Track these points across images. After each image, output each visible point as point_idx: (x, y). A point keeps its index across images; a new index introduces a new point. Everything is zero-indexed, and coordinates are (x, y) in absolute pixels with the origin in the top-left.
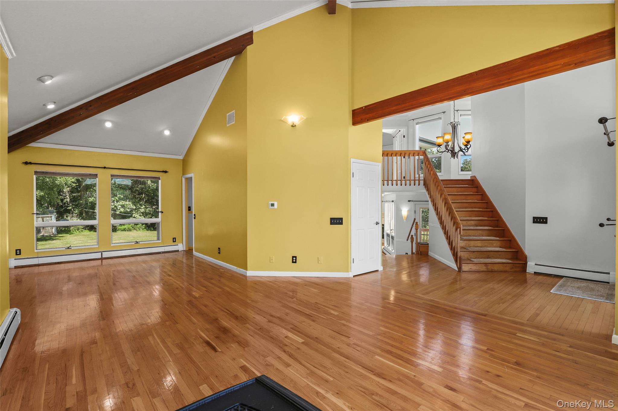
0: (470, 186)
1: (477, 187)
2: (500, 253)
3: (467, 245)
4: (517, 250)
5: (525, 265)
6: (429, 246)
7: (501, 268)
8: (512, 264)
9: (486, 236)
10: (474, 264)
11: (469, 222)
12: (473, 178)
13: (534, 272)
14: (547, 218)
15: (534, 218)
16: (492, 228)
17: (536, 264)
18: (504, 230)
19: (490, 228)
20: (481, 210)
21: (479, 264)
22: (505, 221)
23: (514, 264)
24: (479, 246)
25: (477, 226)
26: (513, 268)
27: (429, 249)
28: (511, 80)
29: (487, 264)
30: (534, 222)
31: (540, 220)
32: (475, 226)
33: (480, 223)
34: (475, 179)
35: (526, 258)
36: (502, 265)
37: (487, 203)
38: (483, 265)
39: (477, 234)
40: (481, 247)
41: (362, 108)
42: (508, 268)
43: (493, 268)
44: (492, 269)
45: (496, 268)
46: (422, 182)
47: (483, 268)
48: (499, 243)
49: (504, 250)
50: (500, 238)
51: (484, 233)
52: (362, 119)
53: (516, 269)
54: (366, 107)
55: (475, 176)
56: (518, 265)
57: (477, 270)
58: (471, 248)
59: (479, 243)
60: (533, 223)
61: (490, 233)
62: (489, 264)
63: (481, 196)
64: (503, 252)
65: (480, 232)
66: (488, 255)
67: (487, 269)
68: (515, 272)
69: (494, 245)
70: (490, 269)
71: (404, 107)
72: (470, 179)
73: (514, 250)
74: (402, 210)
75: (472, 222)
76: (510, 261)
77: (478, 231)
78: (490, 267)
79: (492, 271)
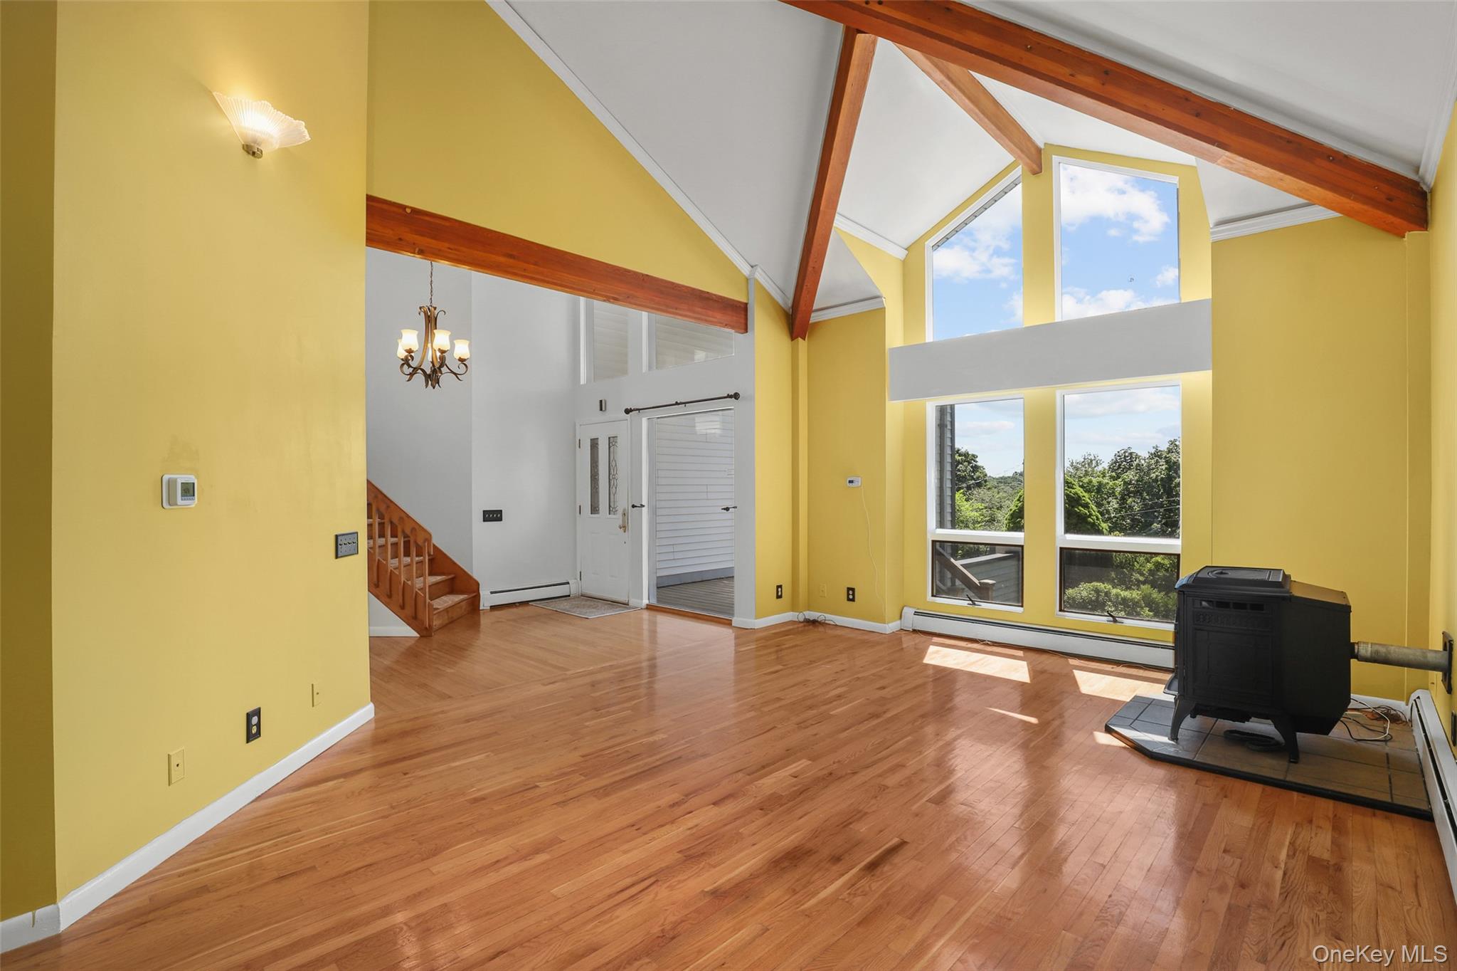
4: (452, 576)
5: (478, 598)
7: (459, 611)
8: (466, 601)
13: (495, 605)
14: (501, 511)
15: (484, 513)
17: (496, 592)
26: (466, 608)
28: (677, 311)
29: (448, 610)
31: (493, 516)
35: (477, 586)
36: (459, 605)
41: (404, 207)
42: (463, 611)
44: (452, 618)
45: (455, 613)
47: (446, 619)
49: (441, 578)
52: (400, 239)
53: (468, 610)
54: (415, 211)
60: (484, 521)
67: (449, 618)
68: (469, 614)
71: (525, 270)
73: (450, 577)
78: (451, 614)
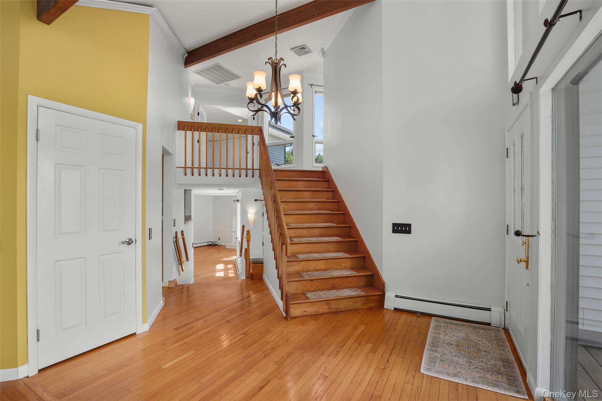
0: (319, 179)
1: (328, 181)
2: (349, 279)
3: (305, 268)
4: (371, 273)
5: (383, 296)
6: (263, 266)
7: (350, 304)
8: (366, 298)
9: (333, 252)
10: (310, 304)
11: (313, 231)
12: (324, 170)
13: (394, 308)
14: (410, 225)
15: (394, 225)
16: (341, 239)
17: (397, 296)
18: (357, 241)
19: (339, 239)
20: (329, 212)
21: (317, 303)
22: (358, 228)
23: (368, 297)
24: (321, 268)
25: (322, 236)
26: (366, 303)
27: (264, 270)
29: (330, 301)
30: (394, 231)
31: (402, 228)
32: (320, 236)
33: (327, 232)
34: (327, 170)
35: (384, 286)
36: (351, 299)
37: (338, 202)
38: (324, 303)
39: (320, 249)
40: (325, 270)
42: (359, 305)
43: (338, 307)
44: (337, 309)
45: (342, 305)
46: (257, 173)
47: (324, 309)
48: (349, 263)
49: (355, 273)
50: (350, 255)
51: (332, 247)
53: (370, 305)
55: (326, 166)
56: (373, 298)
57: (315, 312)
58: (309, 273)
59: (321, 265)
61: (340, 247)
62: (332, 301)
63: (332, 193)
64: (354, 278)
65: (326, 245)
66: (333, 284)
67: (330, 309)
68: (370, 309)
69: (343, 265)
70: (334, 309)
72: (321, 170)
73: (368, 273)
74: (248, 212)
75: (316, 230)
76: (363, 293)
77: (323, 244)
78: (334, 306)
79: (337, 312)
